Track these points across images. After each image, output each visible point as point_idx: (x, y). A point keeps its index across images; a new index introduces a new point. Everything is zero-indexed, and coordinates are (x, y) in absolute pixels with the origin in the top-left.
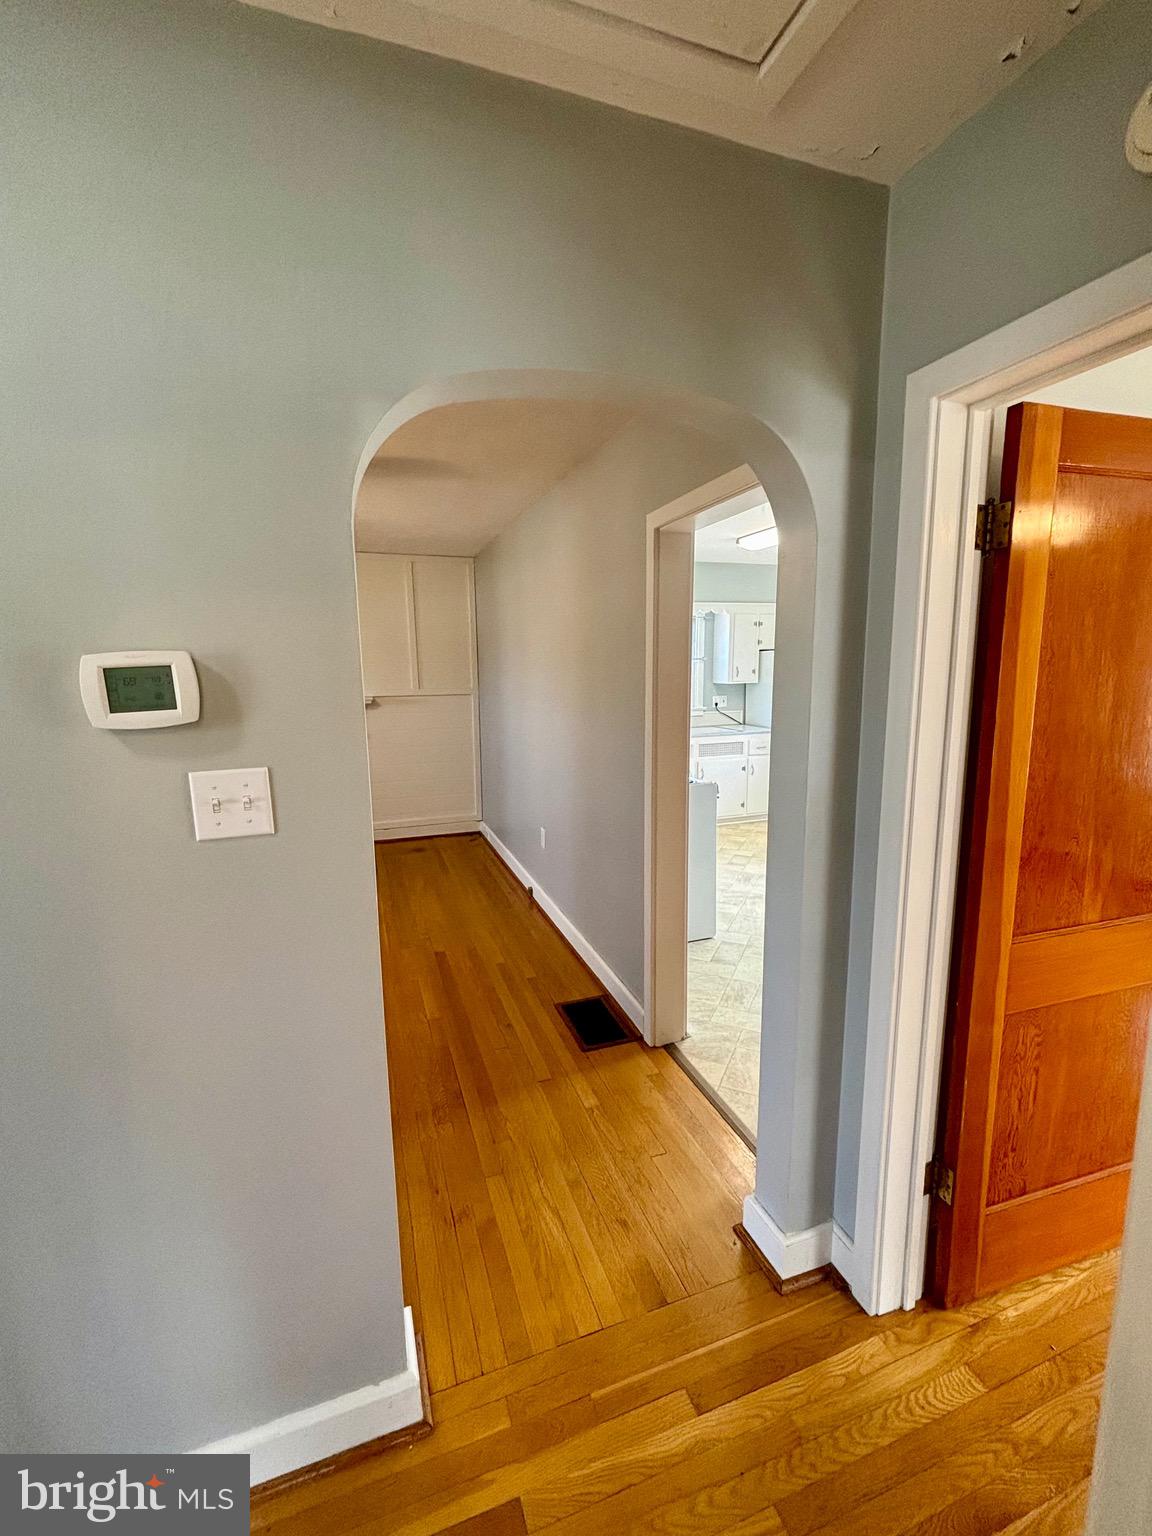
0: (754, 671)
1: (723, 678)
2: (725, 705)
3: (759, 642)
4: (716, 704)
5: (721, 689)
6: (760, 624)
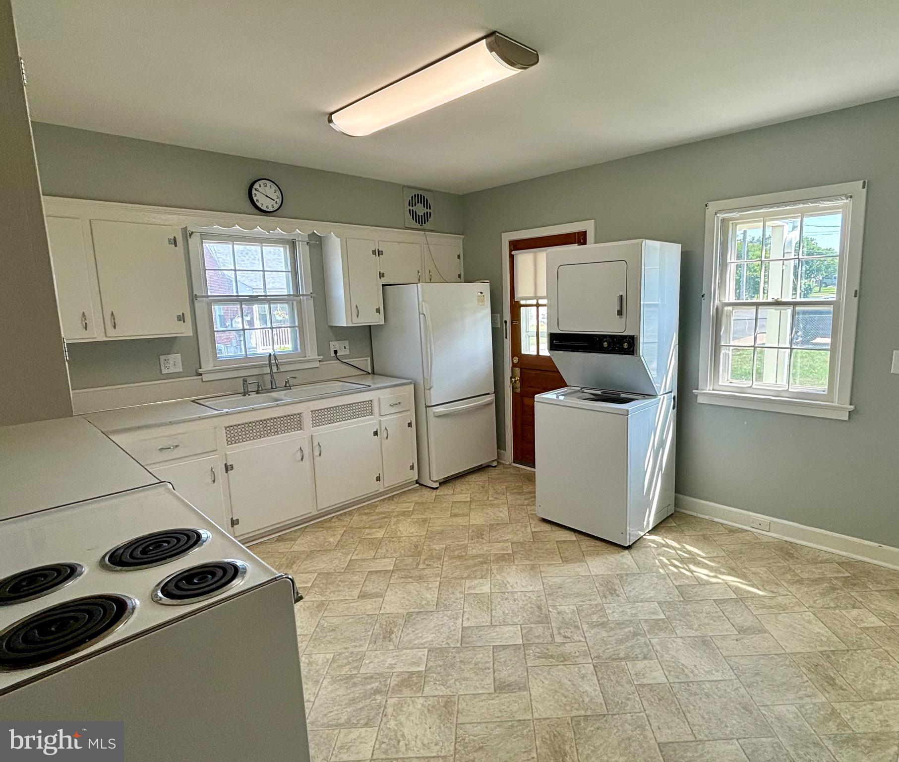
0: (378, 311)
1: (342, 320)
2: (348, 352)
3: (381, 275)
4: (336, 352)
5: (341, 333)
6: (380, 253)
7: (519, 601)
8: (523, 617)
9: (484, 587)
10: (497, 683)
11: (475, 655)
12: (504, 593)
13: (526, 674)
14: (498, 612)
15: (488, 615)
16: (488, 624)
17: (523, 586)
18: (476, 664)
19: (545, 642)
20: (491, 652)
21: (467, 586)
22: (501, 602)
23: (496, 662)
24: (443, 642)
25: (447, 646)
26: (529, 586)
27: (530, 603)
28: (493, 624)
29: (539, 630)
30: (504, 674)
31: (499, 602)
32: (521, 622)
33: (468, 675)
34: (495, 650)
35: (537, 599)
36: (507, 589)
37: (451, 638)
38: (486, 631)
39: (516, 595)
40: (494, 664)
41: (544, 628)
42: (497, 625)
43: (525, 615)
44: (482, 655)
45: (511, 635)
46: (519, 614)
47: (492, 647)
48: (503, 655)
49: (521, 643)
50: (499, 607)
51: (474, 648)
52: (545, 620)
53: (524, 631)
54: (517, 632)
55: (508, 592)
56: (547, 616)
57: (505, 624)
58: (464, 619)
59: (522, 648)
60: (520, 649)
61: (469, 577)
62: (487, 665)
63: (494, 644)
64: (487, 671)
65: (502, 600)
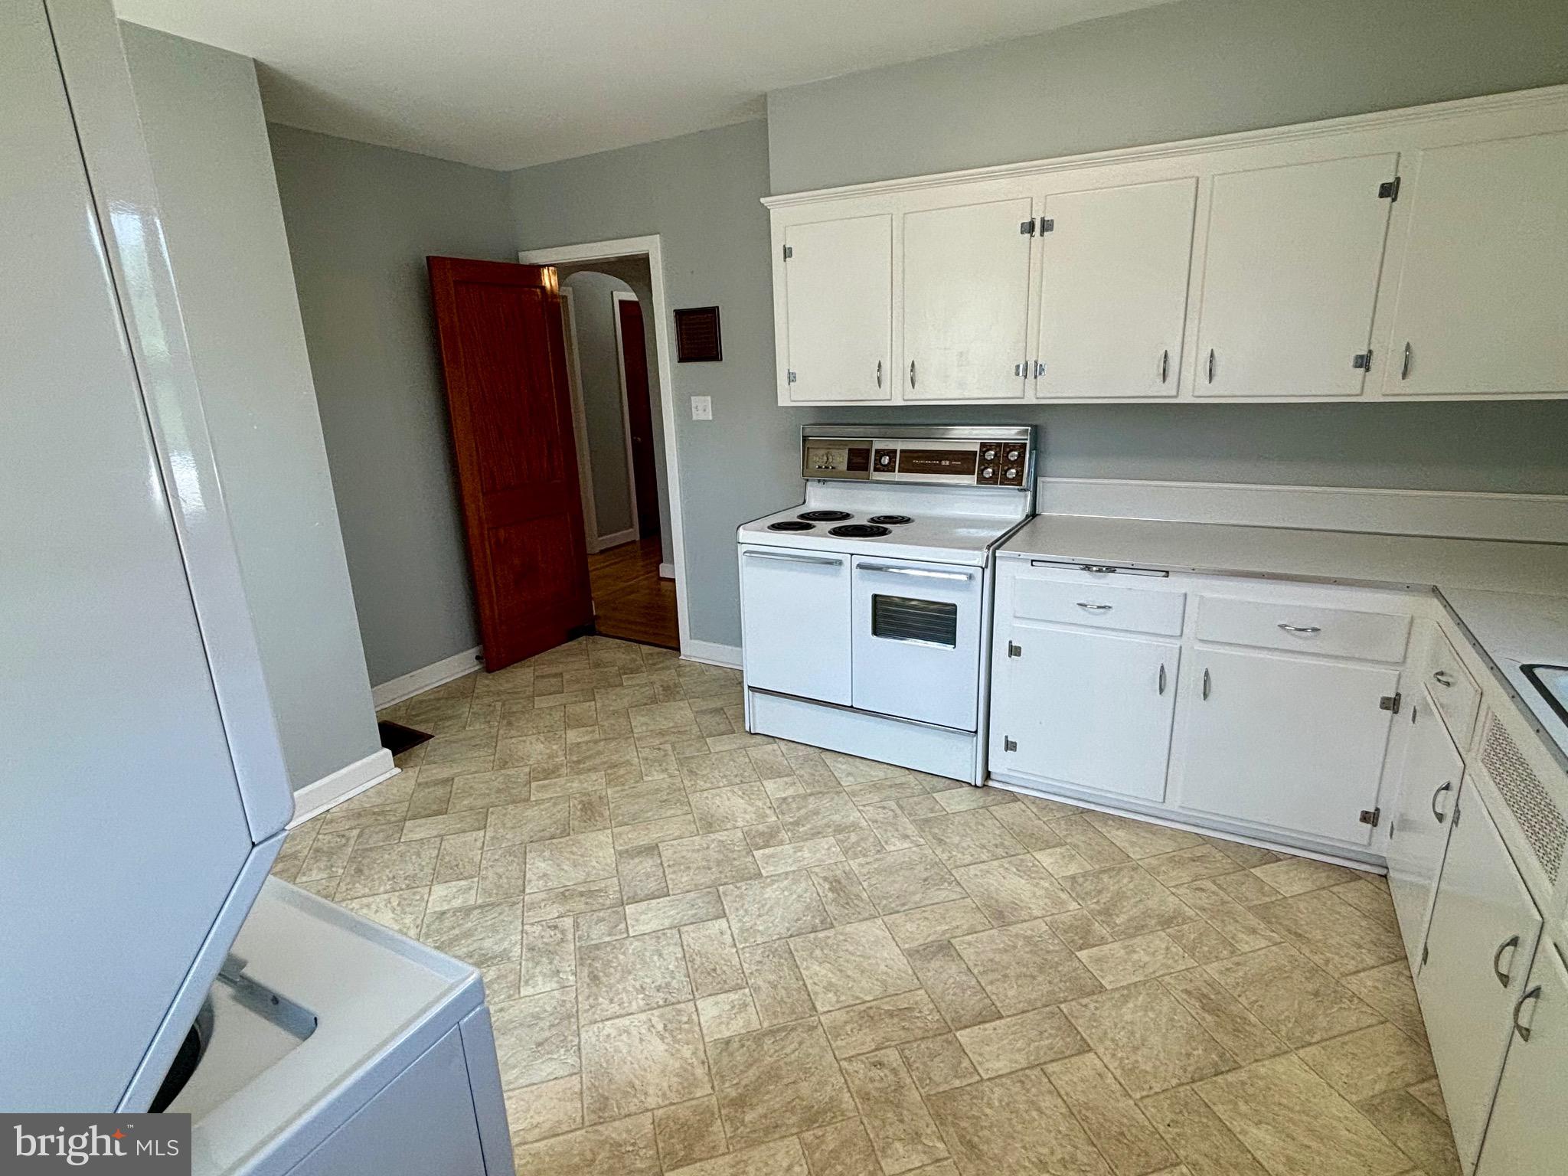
7: (634, 986)
8: (624, 954)
9: (712, 1012)
10: (656, 852)
11: (692, 880)
12: (667, 1003)
13: (619, 867)
14: (672, 952)
15: (688, 945)
16: (685, 928)
17: (627, 1032)
18: (689, 868)
19: (589, 914)
20: (670, 887)
21: (751, 1009)
22: (669, 979)
23: (661, 875)
24: (746, 889)
25: (738, 885)
26: (614, 1033)
27: (610, 987)
28: (675, 931)
29: (598, 933)
30: (648, 864)
31: (674, 978)
32: (627, 942)
33: (696, 855)
34: (665, 890)
35: (596, 999)
36: (661, 1016)
37: (736, 896)
38: (684, 915)
39: (642, 1003)
40: (664, 872)
41: (588, 936)
42: (671, 928)
43: (621, 957)
44: (683, 880)
45: (646, 918)
46: (632, 959)
47: (671, 892)
48: (652, 885)
49: (627, 907)
50: (671, 967)
51: (697, 888)
52: (587, 955)
53: (622, 926)
54: (634, 923)
55: (659, 1007)
56: (581, 962)
57: (656, 934)
58: (729, 932)
59: (625, 898)
60: (629, 898)
61: (758, 1037)
62: (671, 870)
63: (668, 898)
64: (671, 863)
65: (668, 984)
